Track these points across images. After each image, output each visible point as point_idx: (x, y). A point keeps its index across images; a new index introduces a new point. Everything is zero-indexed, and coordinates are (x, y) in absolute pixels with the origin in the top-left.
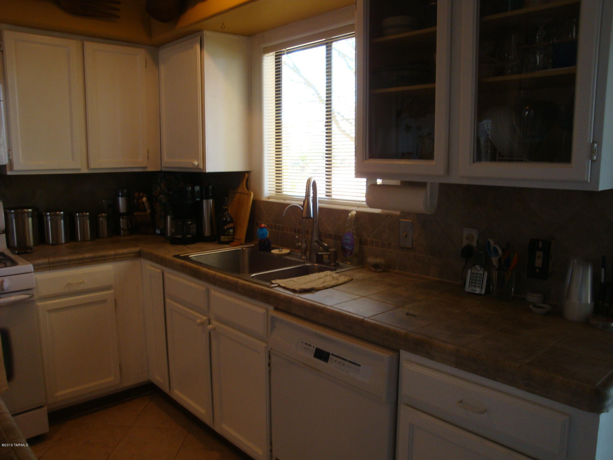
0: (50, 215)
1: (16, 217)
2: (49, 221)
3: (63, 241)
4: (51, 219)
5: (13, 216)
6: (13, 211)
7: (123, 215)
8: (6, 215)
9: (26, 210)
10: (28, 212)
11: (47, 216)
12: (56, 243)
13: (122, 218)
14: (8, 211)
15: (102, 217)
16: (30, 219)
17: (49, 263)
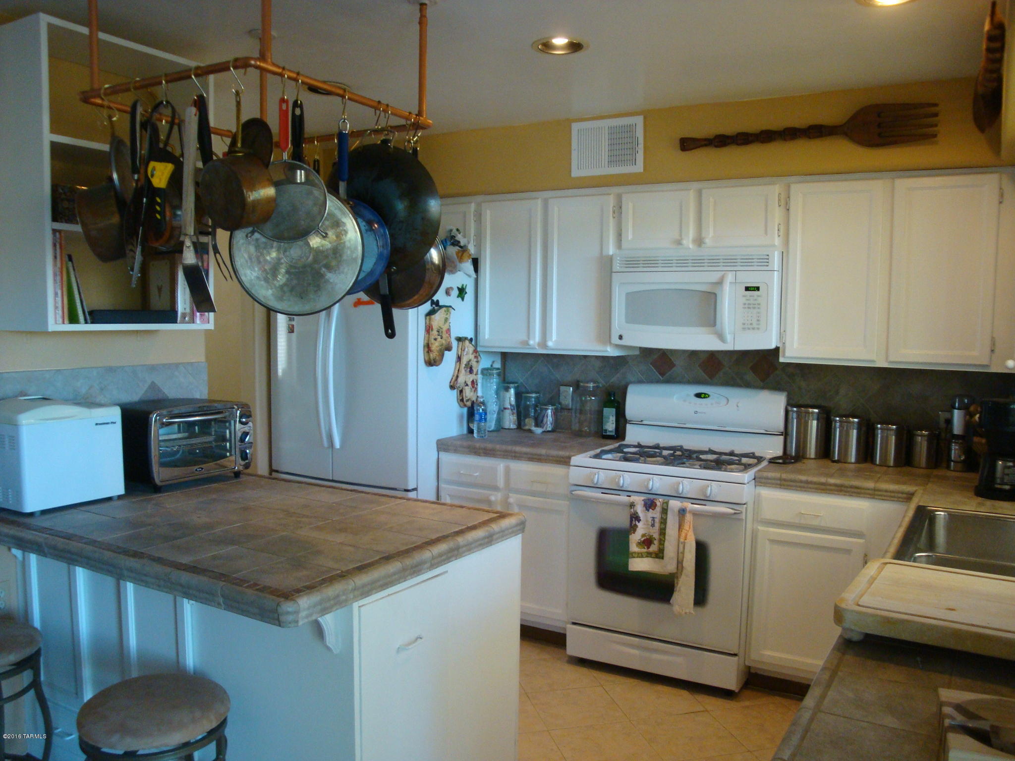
0: (840, 421)
1: (798, 418)
2: (838, 429)
3: (853, 460)
4: (841, 426)
5: (795, 415)
6: (795, 409)
7: (957, 437)
8: (787, 412)
9: (811, 410)
10: (813, 413)
11: (836, 421)
12: (842, 460)
13: (955, 442)
14: (790, 408)
15: (922, 436)
16: (815, 423)
17: (780, 479)
